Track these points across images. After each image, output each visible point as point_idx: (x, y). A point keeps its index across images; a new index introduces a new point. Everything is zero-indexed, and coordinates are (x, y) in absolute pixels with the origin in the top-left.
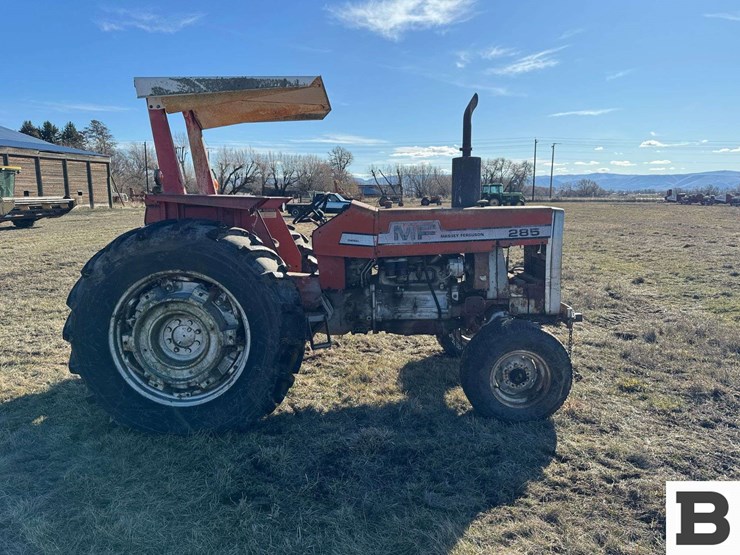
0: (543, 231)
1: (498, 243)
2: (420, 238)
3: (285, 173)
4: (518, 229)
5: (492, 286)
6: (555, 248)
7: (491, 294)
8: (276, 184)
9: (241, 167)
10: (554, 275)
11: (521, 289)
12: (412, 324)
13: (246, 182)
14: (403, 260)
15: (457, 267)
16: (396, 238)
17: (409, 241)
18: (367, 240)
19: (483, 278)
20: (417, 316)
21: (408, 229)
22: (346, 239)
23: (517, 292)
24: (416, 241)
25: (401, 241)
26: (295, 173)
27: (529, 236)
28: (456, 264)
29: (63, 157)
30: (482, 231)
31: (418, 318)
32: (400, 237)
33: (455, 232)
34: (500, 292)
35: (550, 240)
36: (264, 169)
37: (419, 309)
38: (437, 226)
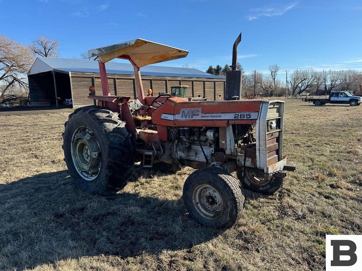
0: (254, 115)
1: (228, 122)
2: (192, 117)
3: (332, 81)
4: (239, 114)
5: (228, 147)
6: (261, 127)
7: (228, 152)
8: (325, 88)
9: (305, 79)
10: (261, 144)
11: (243, 151)
12: (196, 163)
13: (307, 87)
14: (186, 128)
15: (210, 134)
16: (182, 117)
17: (187, 118)
18: (170, 117)
19: (223, 142)
20: (197, 159)
21: (188, 112)
22: (164, 116)
23: (241, 153)
24: (191, 119)
25: (184, 119)
26: (339, 80)
27: (245, 118)
28: (209, 133)
29: (214, 80)
30: (221, 115)
31: (198, 160)
32: (184, 117)
33: (207, 115)
34: (232, 151)
35: (258, 121)
36: (319, 79)
37: (198, 156)
38: (200, 111)
